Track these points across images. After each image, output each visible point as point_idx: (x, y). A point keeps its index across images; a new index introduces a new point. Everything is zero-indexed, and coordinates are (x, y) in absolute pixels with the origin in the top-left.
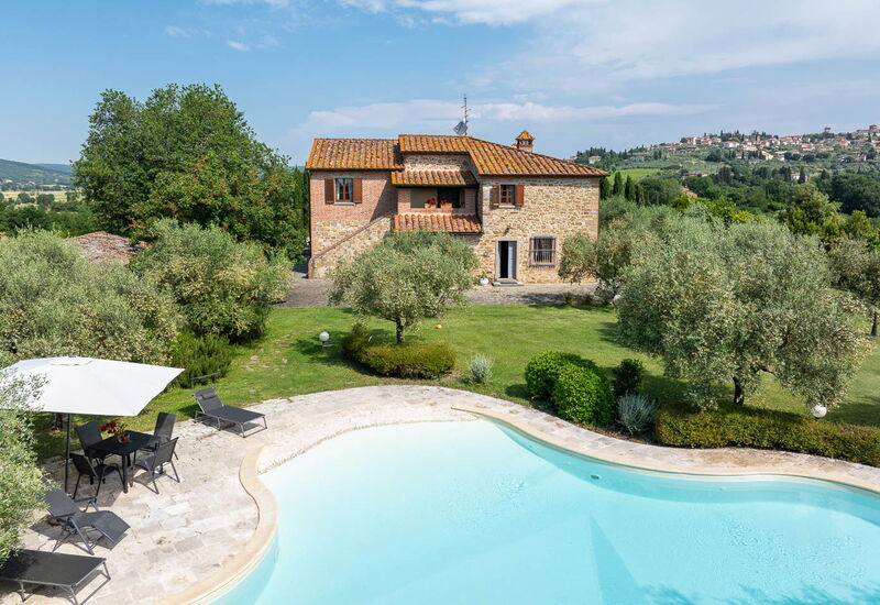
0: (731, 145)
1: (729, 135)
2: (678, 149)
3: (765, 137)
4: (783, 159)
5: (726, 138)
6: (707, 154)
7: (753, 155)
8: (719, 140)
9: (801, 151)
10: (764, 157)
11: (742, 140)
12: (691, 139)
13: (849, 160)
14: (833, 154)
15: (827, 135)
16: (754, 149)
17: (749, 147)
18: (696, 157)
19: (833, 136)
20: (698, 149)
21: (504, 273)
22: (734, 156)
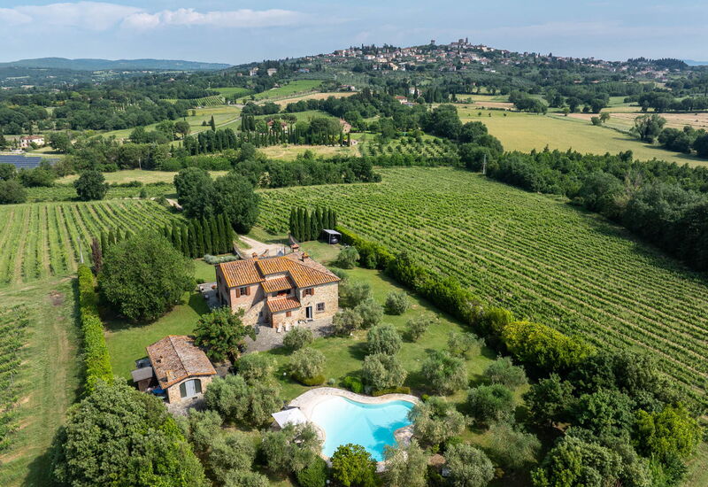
0: (369, 58)
1: (368, 48)
2: (333, 61)
3: (392, 49)
4: (404, 69)
5: (366, 50)
6: (353, 65)
7: (385, 66)
8: (361, 53)
9: (416, 62)
10: (391, 68)
11: (377, 53)
12: (341, 51)
13: (446, 70)
14: (436, 65)
15: (432, 47)
16: (385, 61)
17: (382, 60)
18: (346, 68)
19: (435, 48)
20: (346, 61)
21: (308, 316)
22: (372, 68)
